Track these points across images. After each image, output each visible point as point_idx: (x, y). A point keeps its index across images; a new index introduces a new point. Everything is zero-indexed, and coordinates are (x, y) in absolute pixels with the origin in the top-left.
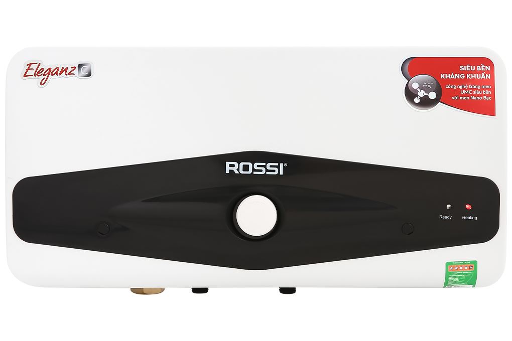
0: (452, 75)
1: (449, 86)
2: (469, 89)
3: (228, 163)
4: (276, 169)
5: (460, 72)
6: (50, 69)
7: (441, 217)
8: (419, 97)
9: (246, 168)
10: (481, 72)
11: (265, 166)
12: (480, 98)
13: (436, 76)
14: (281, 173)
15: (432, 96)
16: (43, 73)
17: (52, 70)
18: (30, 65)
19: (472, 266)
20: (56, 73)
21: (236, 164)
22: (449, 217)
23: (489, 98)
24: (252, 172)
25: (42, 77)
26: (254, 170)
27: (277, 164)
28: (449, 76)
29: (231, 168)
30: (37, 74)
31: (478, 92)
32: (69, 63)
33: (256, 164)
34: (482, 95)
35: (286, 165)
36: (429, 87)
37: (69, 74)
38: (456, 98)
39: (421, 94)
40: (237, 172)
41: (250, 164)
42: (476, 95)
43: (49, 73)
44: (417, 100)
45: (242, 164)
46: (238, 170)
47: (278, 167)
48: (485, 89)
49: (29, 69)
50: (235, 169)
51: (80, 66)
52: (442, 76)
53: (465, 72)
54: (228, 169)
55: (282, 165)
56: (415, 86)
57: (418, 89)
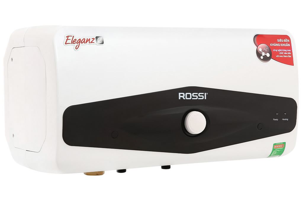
0: (275, 44)
1: (274, 50)
2: (282, 52)
3: (180, 94)
4: (203, 96)
5: (278, 43)
6: (80, 39)
7: (274, 119)
8: (262, 56)
9: (188, 96)
10: (285, 43)
11: (197, 95)
12: (287, 56)
13: (268, 45)
14: (205, 99)
15: (268, 55)
16: (76, 42)
17: (81, 40)
18: (68, 37)
19: (284, 145)
20: (84, 41)
21: (183, 94)
22: (277, 120)
23: (290, 57)
24: (192, 98)
25: (76, 44)
26: (192, 97)
27: (203, 94)
28: (274, 45)
29: (182, 97)
30: (73, 42)
31: (285, 53)
32: (90, 36)
33: (193, 94)
35: (207, 94)
36: (266, 50)
37: (91, 42)
38: (278, 56)
39: (263, 54)
40: (184, 99)
41: (190, 94)
42: (286, 55)
43: (80, 42)
44: (262, 58)
45: (187, 94)
46: (185, 97)
47: (204, 95)
48: (289, 52)
49: (67, 40)
50: (183, 97)
51: (97, 38)
52: (271, 45)
53: (280, 43)
54: (180, 97)
55: (205, 94)
56: (260, 50)
57: (262, 52)
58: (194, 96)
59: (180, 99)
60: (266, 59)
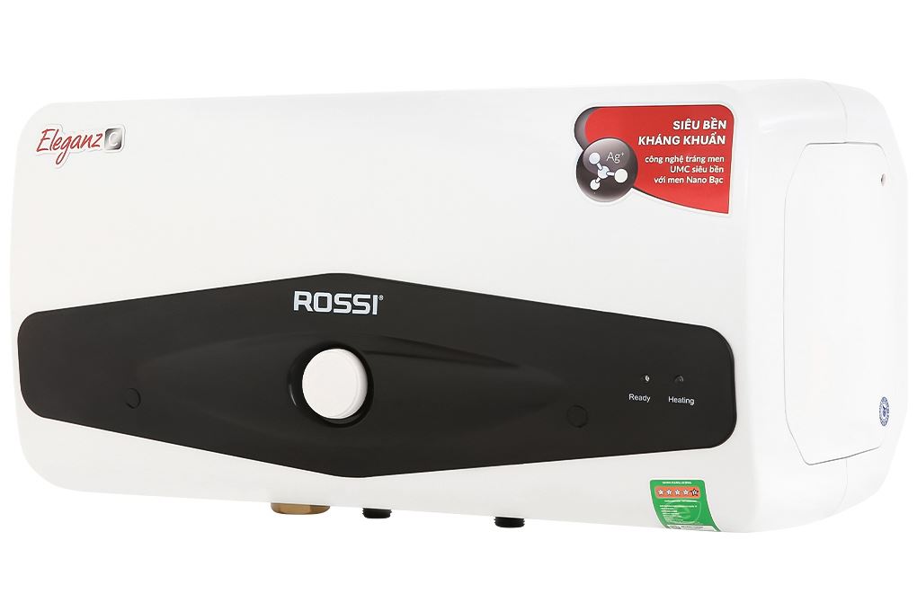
0: (659, 138)
1: (652, 159)
2: (685, 164)
3: (298, 294)
4: (367, 305)
5: (672, 133)
6: (70, 138)
7: (631, 396)
8: (598, 180)
9: (323, 302)
10: (709, 132)
11: (350, 300)
12: (704, 180)
13: (630, 141)
14: (375, 313)
15: (621, 176)
16: (61, 144)
17: (72, 139)
18: (46, 132)
19: (697, 488)
20: (78, 144)
21: (308, 294)
23: (718, 181)
24: (332, 310)
25: (60, 151)
26: (335, 306)
27: (368, 297)
28: (653, 140)
29: (302, 303)
30: (54, 146)
31: (699, 170)
33: (338, 296)
34: (707, 175)
35: (382, 297)
36: (617, 160)
37: (93, 146)
38: (661, 180)
39: (603, 173)
40: (309, 309)
41: (328, 295)
42: (698, 175)
43: (67, 145)
44: (595, 185)
45: (317, 295)
46: (312, 305)
47: (370, 301)
48: (713, 164)
49: (44, 139)
50: (307, 304)
51: (109, 131)
52: (641, 140)
53: (682, 133)
54: (297, 303)
55: (375, 297)
56: (594, 158)
57: (599, 165)
58: (338, 302)
59: (296, 308)
60: (610, 190)
